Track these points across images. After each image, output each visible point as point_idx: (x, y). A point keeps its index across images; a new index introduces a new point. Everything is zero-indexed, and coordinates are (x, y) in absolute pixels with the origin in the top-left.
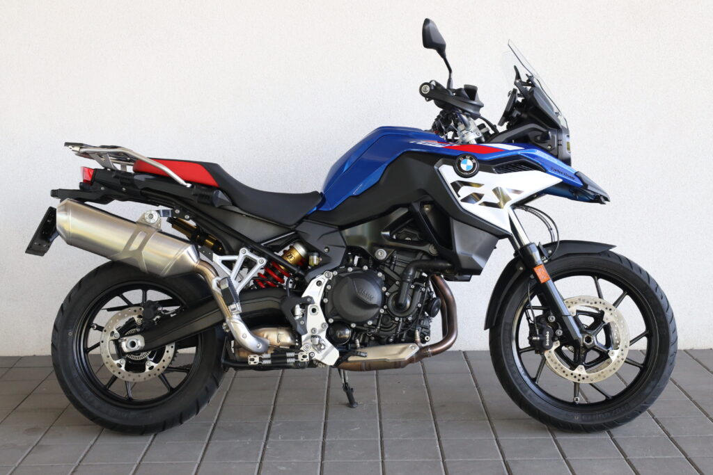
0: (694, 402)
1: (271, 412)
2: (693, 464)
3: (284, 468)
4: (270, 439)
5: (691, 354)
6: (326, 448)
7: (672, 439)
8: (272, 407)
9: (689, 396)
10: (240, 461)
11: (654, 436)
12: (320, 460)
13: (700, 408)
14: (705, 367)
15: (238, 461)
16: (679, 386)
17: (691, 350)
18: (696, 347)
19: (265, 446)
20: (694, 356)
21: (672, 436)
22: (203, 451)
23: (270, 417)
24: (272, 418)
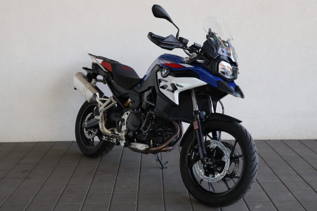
0: (284, 160)
1: (119, 164)
2: (284, 184)
3: (124, 186)
4: (119, 175)
5: (283, 141)
6: (141, 178)
7: (276, 175)
8: (119, 162)
9: (282, 158)
10: (107, 183)
11: (269, 173)
12: (138, 183)
13: (287, 162)
14: (288, 146)
15: (106, 183)
16: (278, 154)
17: (283, 140)
18: (285, 139)
19: (116, 178)
20: (284, 142)
21: (276, 173)
22: (92, 179)
23: (118, 166)
24: (119, 166)
